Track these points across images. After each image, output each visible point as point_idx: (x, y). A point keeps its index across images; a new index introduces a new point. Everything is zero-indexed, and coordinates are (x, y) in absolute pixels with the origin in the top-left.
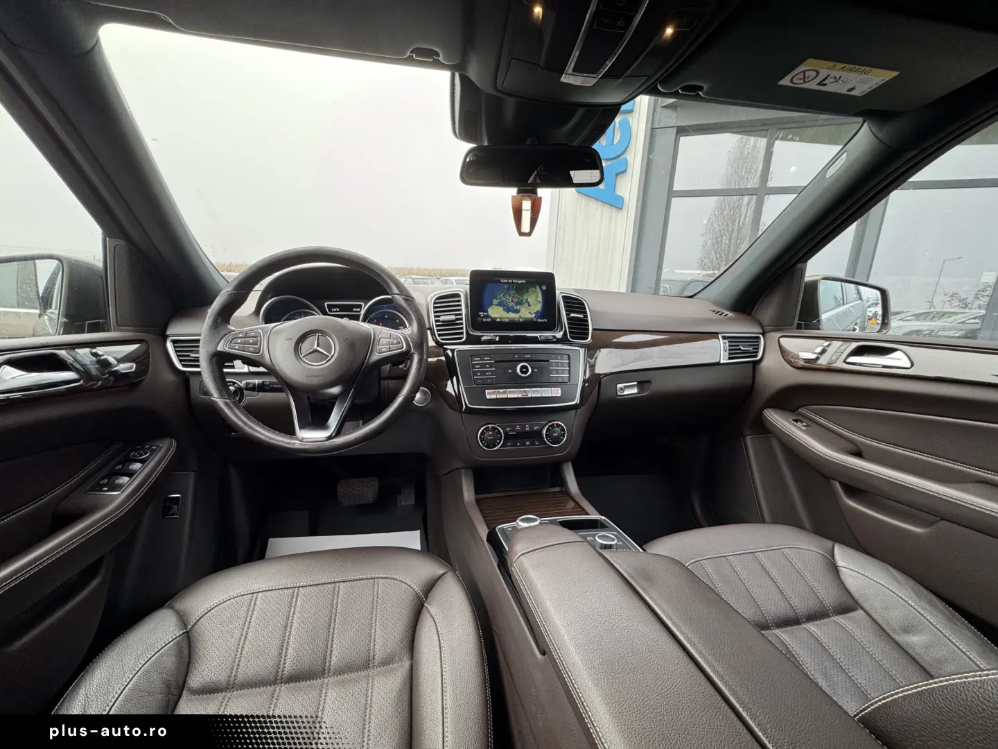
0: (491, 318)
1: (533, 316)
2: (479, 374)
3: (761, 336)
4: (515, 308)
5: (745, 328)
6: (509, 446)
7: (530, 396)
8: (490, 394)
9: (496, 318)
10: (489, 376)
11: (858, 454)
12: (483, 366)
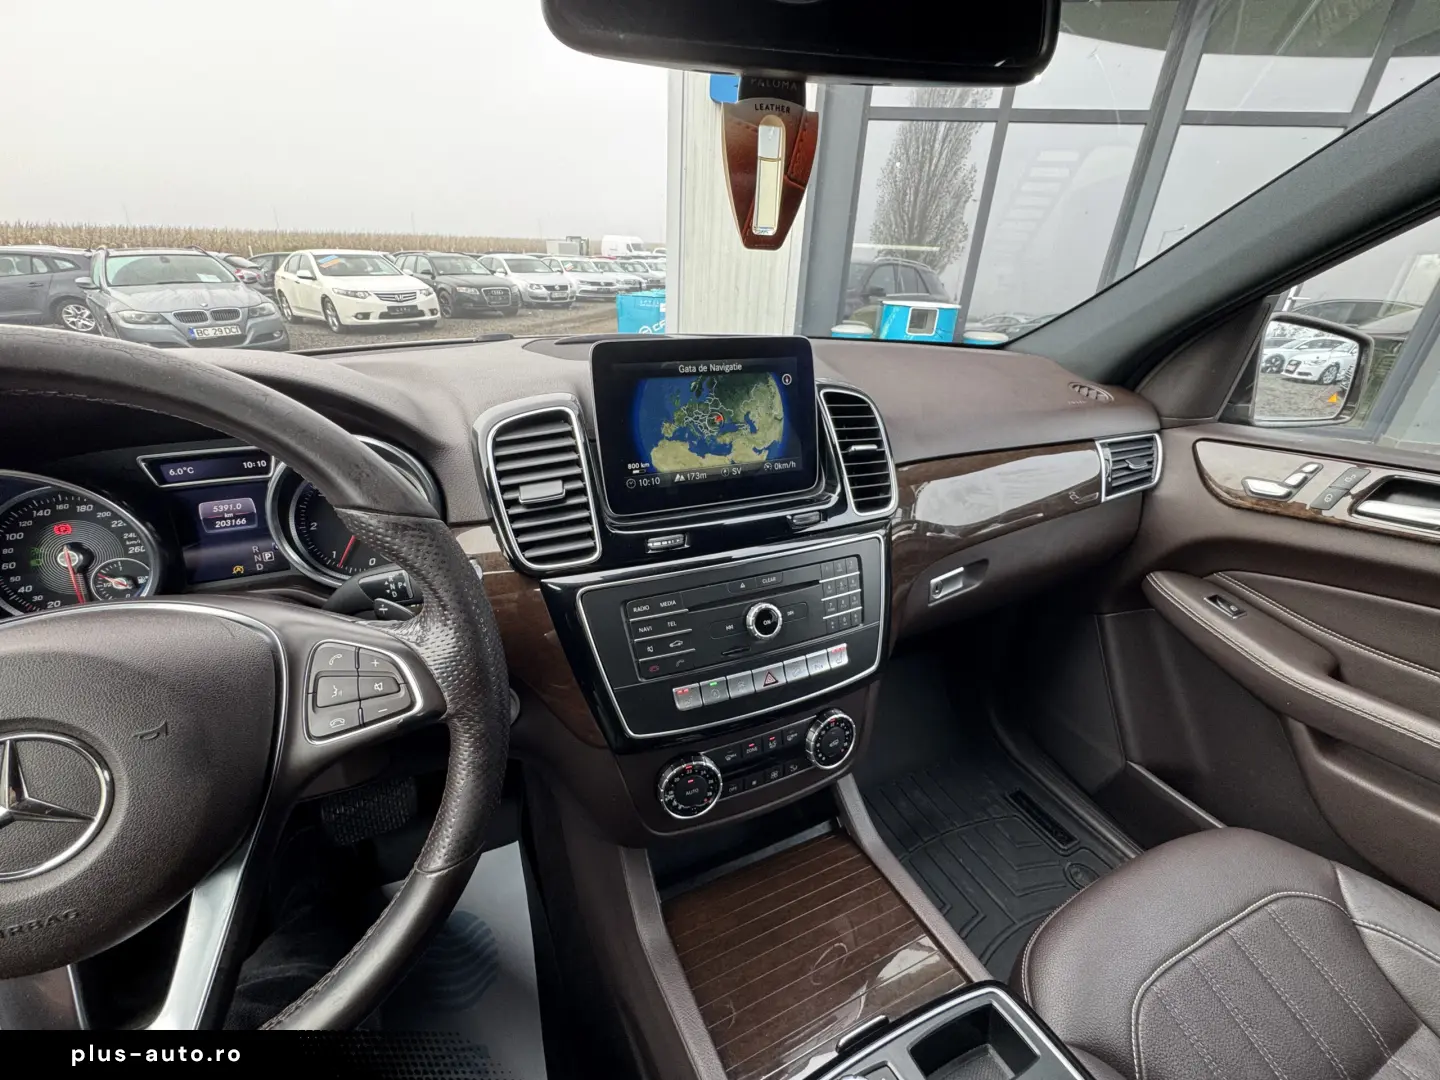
0: (662, 475)
1: (764, 456)
2: (650, 649)
3: (1157, 436)
4: (720, 440)
5: (1131, 423)
6: (734, 792)
7: (782, 681)
8: (686, 699)
9: (674, 474)
10: (678, 650)
11: (1336, 674)
12: (659, 625)
